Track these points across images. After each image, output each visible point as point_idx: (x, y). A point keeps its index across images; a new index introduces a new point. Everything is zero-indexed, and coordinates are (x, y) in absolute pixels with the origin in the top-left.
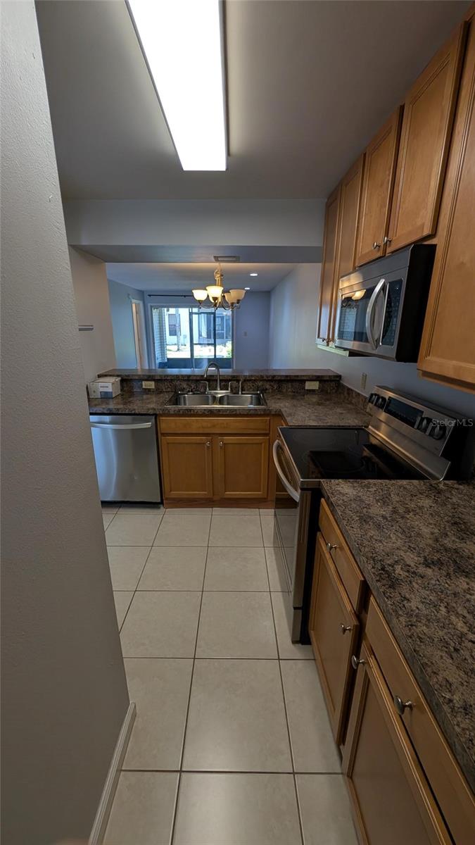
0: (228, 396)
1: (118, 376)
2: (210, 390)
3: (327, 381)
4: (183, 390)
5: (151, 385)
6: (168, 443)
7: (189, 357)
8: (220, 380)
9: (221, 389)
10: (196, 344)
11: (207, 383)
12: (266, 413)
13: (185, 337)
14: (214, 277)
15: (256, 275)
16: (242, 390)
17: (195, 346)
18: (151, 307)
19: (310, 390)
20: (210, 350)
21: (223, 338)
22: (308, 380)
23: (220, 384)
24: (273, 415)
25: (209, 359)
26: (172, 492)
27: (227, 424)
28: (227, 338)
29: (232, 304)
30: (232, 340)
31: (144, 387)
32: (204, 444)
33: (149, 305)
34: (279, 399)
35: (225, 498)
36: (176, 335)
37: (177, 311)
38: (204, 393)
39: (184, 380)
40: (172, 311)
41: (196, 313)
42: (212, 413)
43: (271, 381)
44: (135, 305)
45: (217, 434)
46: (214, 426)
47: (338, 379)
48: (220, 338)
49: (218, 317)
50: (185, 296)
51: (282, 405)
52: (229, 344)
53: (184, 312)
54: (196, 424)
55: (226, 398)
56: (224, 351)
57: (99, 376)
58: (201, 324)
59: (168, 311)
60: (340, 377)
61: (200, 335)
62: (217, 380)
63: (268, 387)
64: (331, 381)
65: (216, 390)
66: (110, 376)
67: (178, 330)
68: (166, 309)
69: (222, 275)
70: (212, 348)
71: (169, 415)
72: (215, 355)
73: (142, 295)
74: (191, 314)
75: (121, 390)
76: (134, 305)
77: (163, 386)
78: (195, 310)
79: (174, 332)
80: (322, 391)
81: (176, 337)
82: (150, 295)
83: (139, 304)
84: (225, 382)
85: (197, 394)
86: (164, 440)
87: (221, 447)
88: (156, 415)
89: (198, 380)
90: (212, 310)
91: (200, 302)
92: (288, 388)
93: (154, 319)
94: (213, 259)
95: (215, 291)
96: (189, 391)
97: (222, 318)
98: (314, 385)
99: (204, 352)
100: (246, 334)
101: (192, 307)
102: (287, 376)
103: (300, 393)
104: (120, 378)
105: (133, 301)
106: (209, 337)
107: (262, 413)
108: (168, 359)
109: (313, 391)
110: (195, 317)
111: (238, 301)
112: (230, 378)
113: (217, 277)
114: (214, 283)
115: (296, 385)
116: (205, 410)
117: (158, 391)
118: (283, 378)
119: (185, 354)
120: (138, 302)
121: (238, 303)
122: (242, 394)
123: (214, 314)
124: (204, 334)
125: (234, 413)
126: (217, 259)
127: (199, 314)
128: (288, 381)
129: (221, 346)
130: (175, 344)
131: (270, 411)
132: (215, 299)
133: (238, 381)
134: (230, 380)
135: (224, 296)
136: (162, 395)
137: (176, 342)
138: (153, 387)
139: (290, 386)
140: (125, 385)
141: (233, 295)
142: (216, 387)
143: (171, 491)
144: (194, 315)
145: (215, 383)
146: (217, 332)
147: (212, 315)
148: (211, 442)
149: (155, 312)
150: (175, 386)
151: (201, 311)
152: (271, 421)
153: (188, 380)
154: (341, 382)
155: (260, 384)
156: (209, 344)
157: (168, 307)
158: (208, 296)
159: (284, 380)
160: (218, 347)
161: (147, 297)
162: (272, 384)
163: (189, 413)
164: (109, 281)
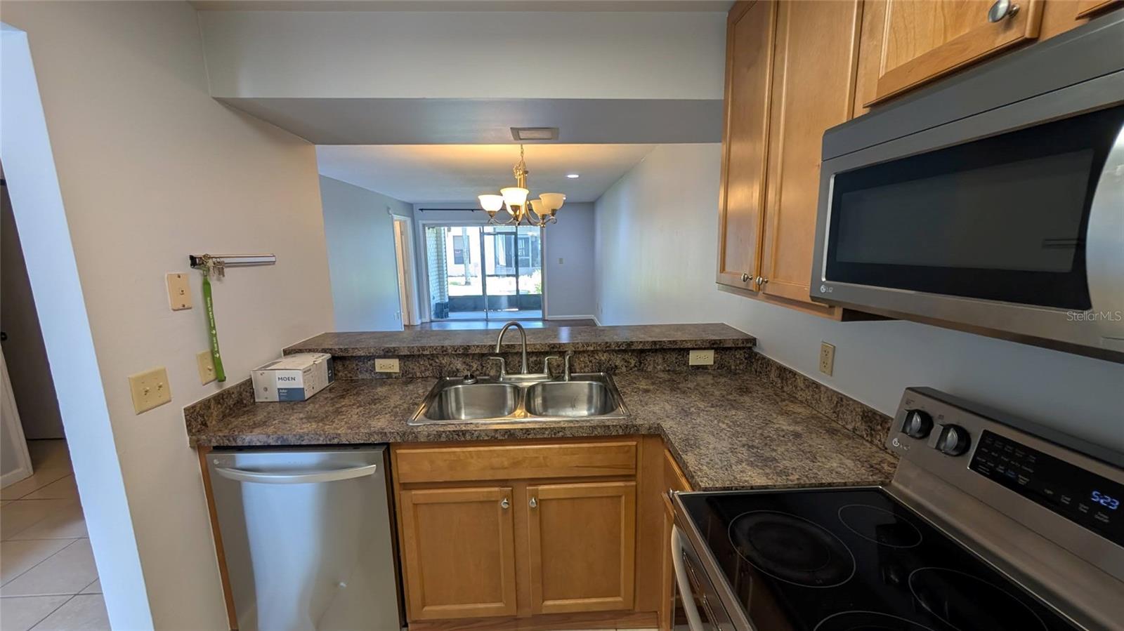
0: (544, 385)
1: (325, 351)
2: (508, 373)
3: (730, 349)
4: (455, 373)
5: (393, 366)
6: (415, 505)
7: (481, 294)
8: (528, 354)
9: (529, 372)
10: (489, 276)
11: (502, 360)
12: (628, 432)
13: (476, 266)
14: (513, 174)
15: (577, 176)
16: (571, 371)
17: (487, 278)
18: (424, 226)
19: (698, 367)
20: (510, 284)
21: (529, 266)
22: (693, 349)
23: (528, 360)
24: (644, 436)
25: (509, 296)
26: (426, 608)
27: (545, 458)
28: (533, 266)
29: (544, 217)
30: (542, 270)
31: (377, 370)
32: (497, 502)
33: (421, 223)
34: (647, 391)
35: (543, 615)
36: (463, 263)
37: (464, 231)
38: (495, 379)
39: (458, 355)
40: (456, 231)
41: (489, 234)
42: (511, 437)
43: (625, 351)
44: (399, 223)
45: (524, 480)
46: (516, 464)
47: (749, 345)
48: (523, 266)
49: (521, 239)
50: (472, 210)
51: (656, 409)
52: (537, 277)
53: (473, 232)
54: (477, 461)
55: (539, 389)
56: (531, 283)
57: (287, 353)
58: (496, 248)
59: (449, 230)
60: (753, 341)
61: (497, 263)
62: (521, 353)
63: (618, 362)
64: (737, 348)
65: (520, 373)
66: (310, 351)
67: (465, 255)
68: (446, 228)
69: (526, 172)
70: (514, 279)
71: (416, 444)
72: (518, 290)
73: (410, 209)
74: (482, 234)
75: (330, 379)
76: (397, 224)
77: (416, 368)
78: (488, 229)
79: (459, 260)
80: (720, 366)
81: (463, 265)
82: (422, 210)
83: (405, 221)
84: (536, 360)
85: (484, 381)
86: (406, 499)
87: (532, 509)
88: (387, 447)
89: (483, 355)
90: (511, 229)
91: (491, 214)
92: (656, 364)
93: (428, 243)
94: (510, 135)
95: (516, 196)
96: (466, 378)
97: (526, 240)
98: (704, 358)
99: (501, 287)
100: (561, 260)
101: (483, 225)
102: (655, 343)
103: (680, 373)
104: (328, 356)
105: (396, 217)
106: (508, 264)
107: (621, 432)
108: (450, 298)
109: (704, 368)
110: (489, 240)
111: (554, 212)
112: (547, 349)
113: (519, 175)
114: (514, 184)
115: (673, 357)
116: (496, 431)
117: (407, 378)
118: (648, 347)
119: (475, 290)
120: (403, 218)
121: (553, 215)
122: (572, 379)
123: (515, 234)
124: (502, 262)
125: (561, 434)
126: (517, 135)
127: (495, 234)
128: (656, 351)
129: (526, 276)
130: (463, 276)
131: (637, 428)
132: (515, 208)
133: (562, 354)
134: (547, 353)
135: (530, 205)
136: (411, 387)
137: (464, 273)
138: (397, 370)
139: (660, 361)
140: (340, 368)
141: (546, 202)
142: (520, 366)
143: (424, 606)
144: (486, 237)
145: (517, 359)
146: (519, 258)
147: (513, 236)
148: (511, 497)
149: (430, 234)
150: (441, 367)
151: (497, 231)
152: (640, 450)
153: (465, 355)
154: (756, 350)
155: (604, 357)
156: (508, 276)
157: (449, 225)
158: (504, 204)
159: (649, 350)
160: (520, 278)
161: (418, 214)
162: (626, 357)
163: (462, 438)
164: (320, 176)
